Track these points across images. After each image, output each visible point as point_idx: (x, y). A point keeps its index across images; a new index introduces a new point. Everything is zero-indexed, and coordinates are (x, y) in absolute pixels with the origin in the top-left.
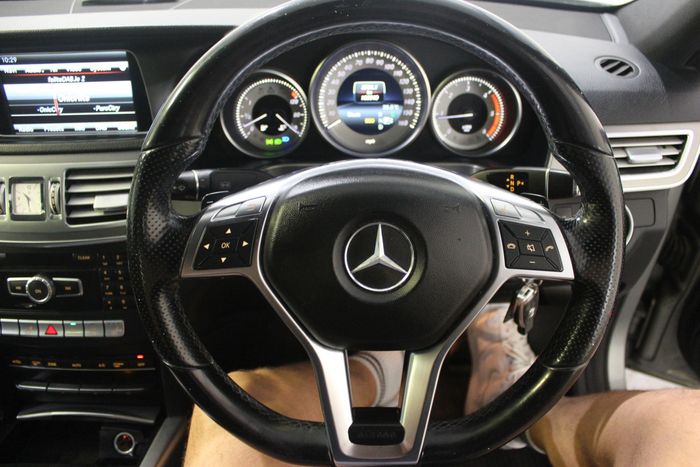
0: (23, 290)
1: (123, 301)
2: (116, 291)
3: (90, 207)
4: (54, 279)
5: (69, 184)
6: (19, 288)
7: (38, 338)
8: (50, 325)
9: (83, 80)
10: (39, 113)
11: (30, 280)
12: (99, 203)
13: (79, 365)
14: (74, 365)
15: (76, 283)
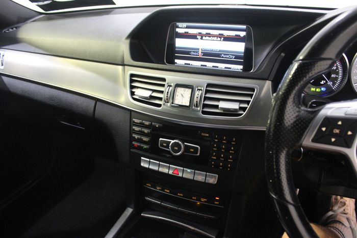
0: (167, 147)
1: (221, 164)
2: (218, 157)
3: (217, 107)
4: (185, 144)
5: (207, 92)
6: (165, 145)
7: (168, 175)
8: (176, 169)
9: (222, 40)
10: (190, 55)
11: (172, 141)
12: (222, 105)
13: (182, 195)
14: (179, 194)
15: (197, 148)
